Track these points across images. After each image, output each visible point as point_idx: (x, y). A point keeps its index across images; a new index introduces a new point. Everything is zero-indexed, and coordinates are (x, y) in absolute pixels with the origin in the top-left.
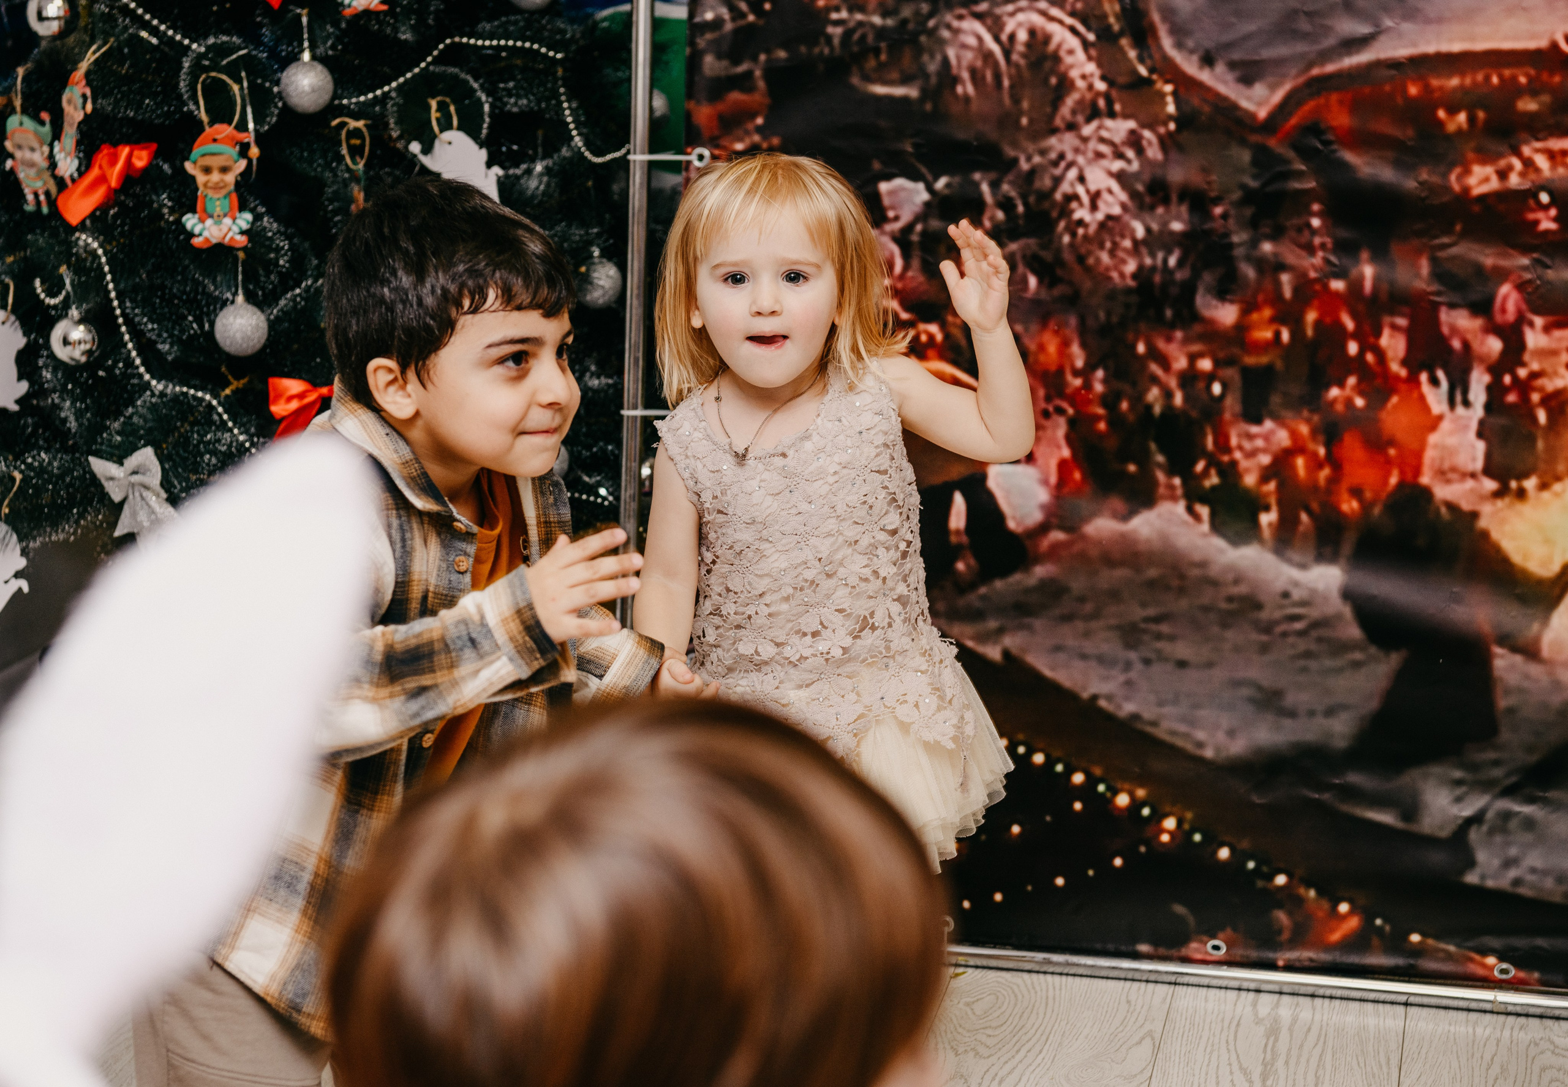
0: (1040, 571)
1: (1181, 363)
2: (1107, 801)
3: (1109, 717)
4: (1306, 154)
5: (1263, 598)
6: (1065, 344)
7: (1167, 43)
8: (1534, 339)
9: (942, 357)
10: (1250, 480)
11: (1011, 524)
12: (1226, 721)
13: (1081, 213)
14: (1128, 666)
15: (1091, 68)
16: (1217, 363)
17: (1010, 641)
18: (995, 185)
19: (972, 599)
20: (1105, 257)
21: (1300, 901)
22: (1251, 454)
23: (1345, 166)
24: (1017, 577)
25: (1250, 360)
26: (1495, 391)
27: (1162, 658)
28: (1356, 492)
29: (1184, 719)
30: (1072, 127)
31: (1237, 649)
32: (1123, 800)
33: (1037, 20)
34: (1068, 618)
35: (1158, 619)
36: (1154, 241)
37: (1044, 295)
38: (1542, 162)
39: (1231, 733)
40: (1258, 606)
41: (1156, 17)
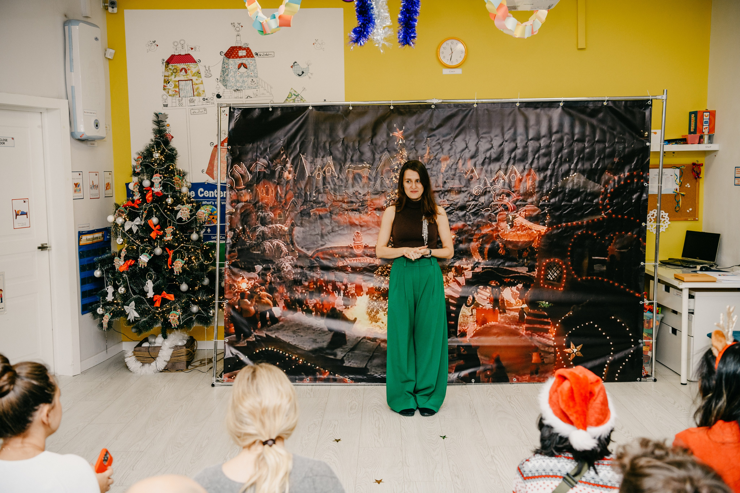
0: (280, 323)
1: (300, 291)
2: (291, 358)
3: (291, 345)
4: (317, 261)
5: (313, 325)
6: (283, 289)
7: (296, 245)
8: (349, 286)
9: (265, 291)
10: (311, 308)
11: (276, 316)
12: (309, 344)
13: (285, 270)
14: (294, 337)
15: (286, 249)
16: (306, 291)
17: (276, 334)
18: (272, 266)
19: (270, 328)
20: (289, 276)
21: (320, 370)
22: (311, 304)
23: (322, 262)
24: (277, 324)
25: (310, 290)
26: (344, 293)
27: (299, 335)
28: (326, 309)
29: (303, 345)
30: (283, 257)
31: (310, 333)
32: (294, 357)
33: (278, 242)
34: (285, 330)
35: (298, 329)
36: (295, 274)
37: (280, 282)
38: (348, 261)
39: (309, 346)
40: (313, 327)
41: (295, 242)
